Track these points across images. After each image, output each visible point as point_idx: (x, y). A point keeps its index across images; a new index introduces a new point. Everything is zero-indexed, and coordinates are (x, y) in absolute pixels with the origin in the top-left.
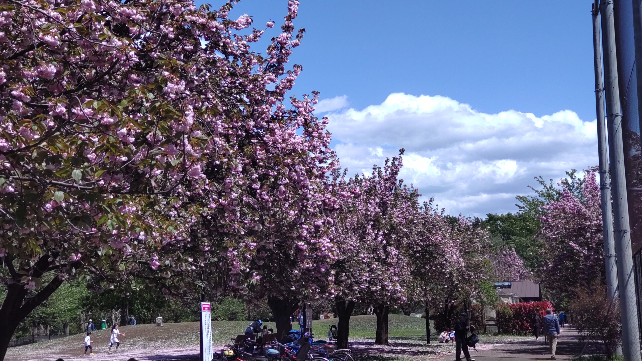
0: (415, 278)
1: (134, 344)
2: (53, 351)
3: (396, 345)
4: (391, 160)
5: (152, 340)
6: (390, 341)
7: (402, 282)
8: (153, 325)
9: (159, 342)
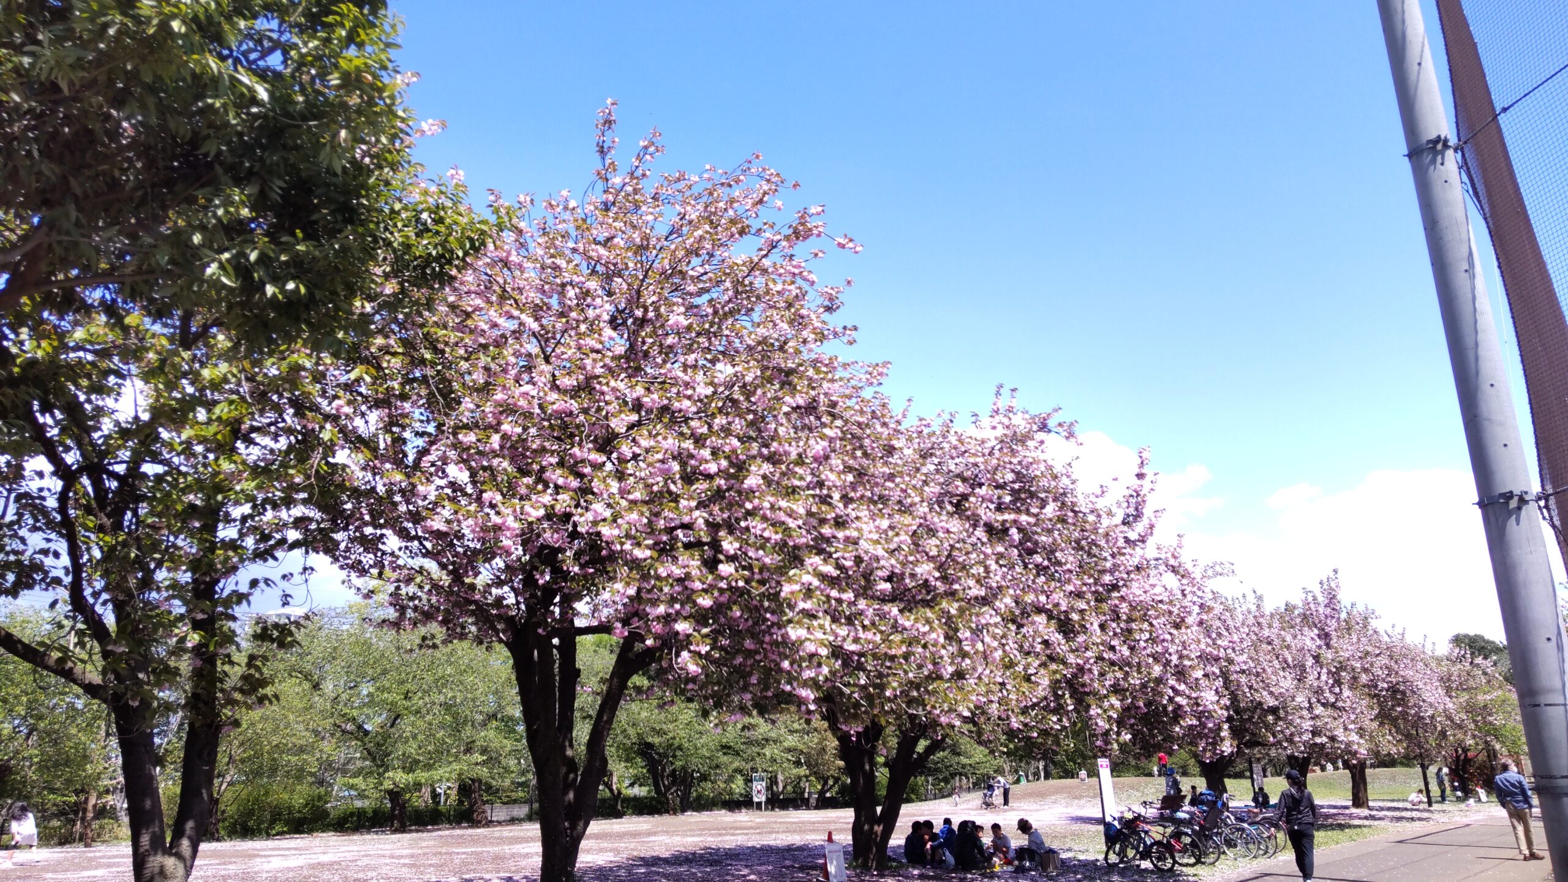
0: (1382, 724)
1: (1055, 802)
2: (970, 806)
3: (1381, 809)
4: (1325, 580)
5: (1076, 798)
6: (1371, 804)
7: (1361, 732)
8: (1076, 780)
9: (1083, 801)
